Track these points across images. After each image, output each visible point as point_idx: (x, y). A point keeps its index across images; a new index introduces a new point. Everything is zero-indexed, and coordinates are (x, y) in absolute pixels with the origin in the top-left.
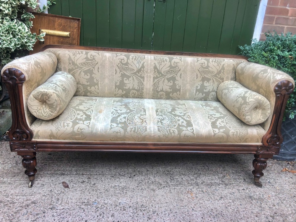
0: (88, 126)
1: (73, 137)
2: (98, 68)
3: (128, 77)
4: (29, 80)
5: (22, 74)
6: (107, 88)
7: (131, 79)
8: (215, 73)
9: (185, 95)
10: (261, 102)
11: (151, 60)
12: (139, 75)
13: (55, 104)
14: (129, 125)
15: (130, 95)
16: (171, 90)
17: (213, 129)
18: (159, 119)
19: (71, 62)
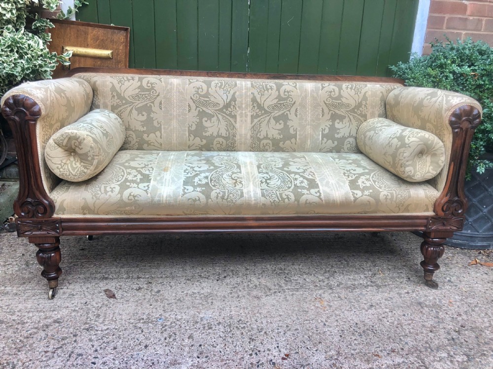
0: (146, 191)
1: (121, 209)
2: (161, 103)
3: (210, 117)
4: (47, 115)
5: (35, 104)
6: (175, 135)
7: (214, 119)
8: (353, 107)
9: (305, 145)
10: (429, 142)
11: (247, 89)
12: (228, 112)
13: (90, 154)
14: (214, 188)
15: (214, 146)
16: (282, 135)
17: (353, 191)
18: (263, 178)
19: (115, 95)
